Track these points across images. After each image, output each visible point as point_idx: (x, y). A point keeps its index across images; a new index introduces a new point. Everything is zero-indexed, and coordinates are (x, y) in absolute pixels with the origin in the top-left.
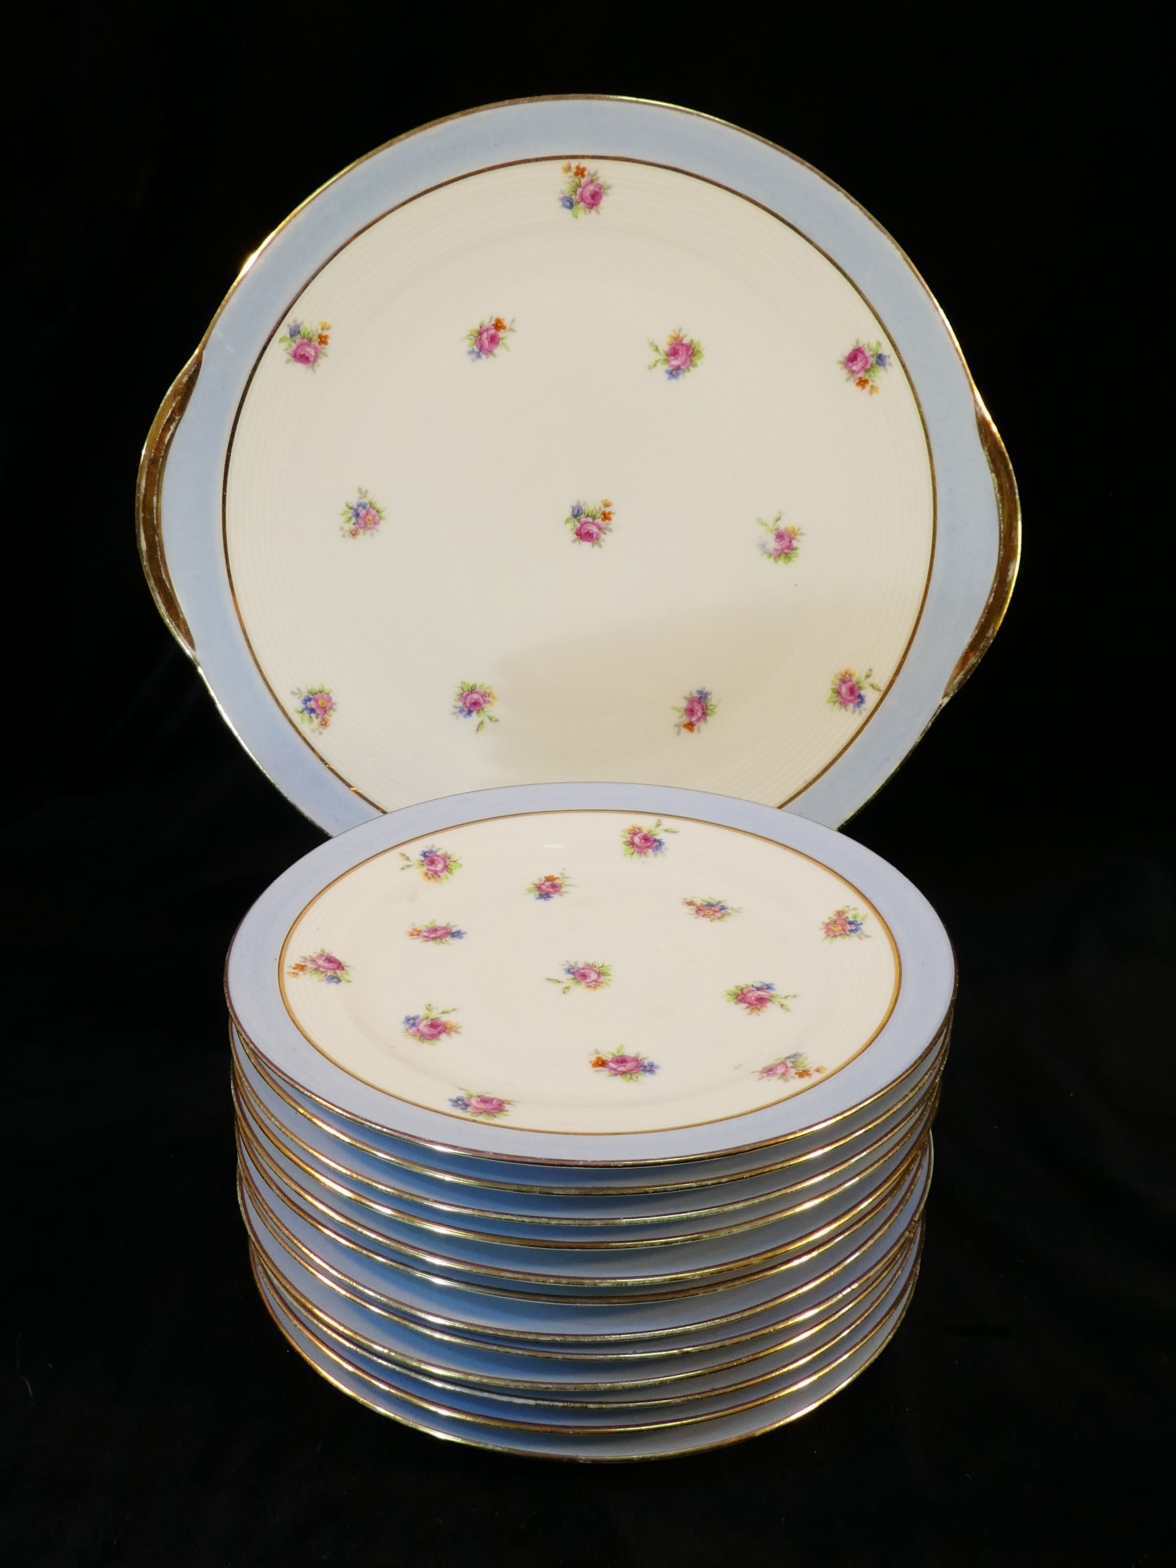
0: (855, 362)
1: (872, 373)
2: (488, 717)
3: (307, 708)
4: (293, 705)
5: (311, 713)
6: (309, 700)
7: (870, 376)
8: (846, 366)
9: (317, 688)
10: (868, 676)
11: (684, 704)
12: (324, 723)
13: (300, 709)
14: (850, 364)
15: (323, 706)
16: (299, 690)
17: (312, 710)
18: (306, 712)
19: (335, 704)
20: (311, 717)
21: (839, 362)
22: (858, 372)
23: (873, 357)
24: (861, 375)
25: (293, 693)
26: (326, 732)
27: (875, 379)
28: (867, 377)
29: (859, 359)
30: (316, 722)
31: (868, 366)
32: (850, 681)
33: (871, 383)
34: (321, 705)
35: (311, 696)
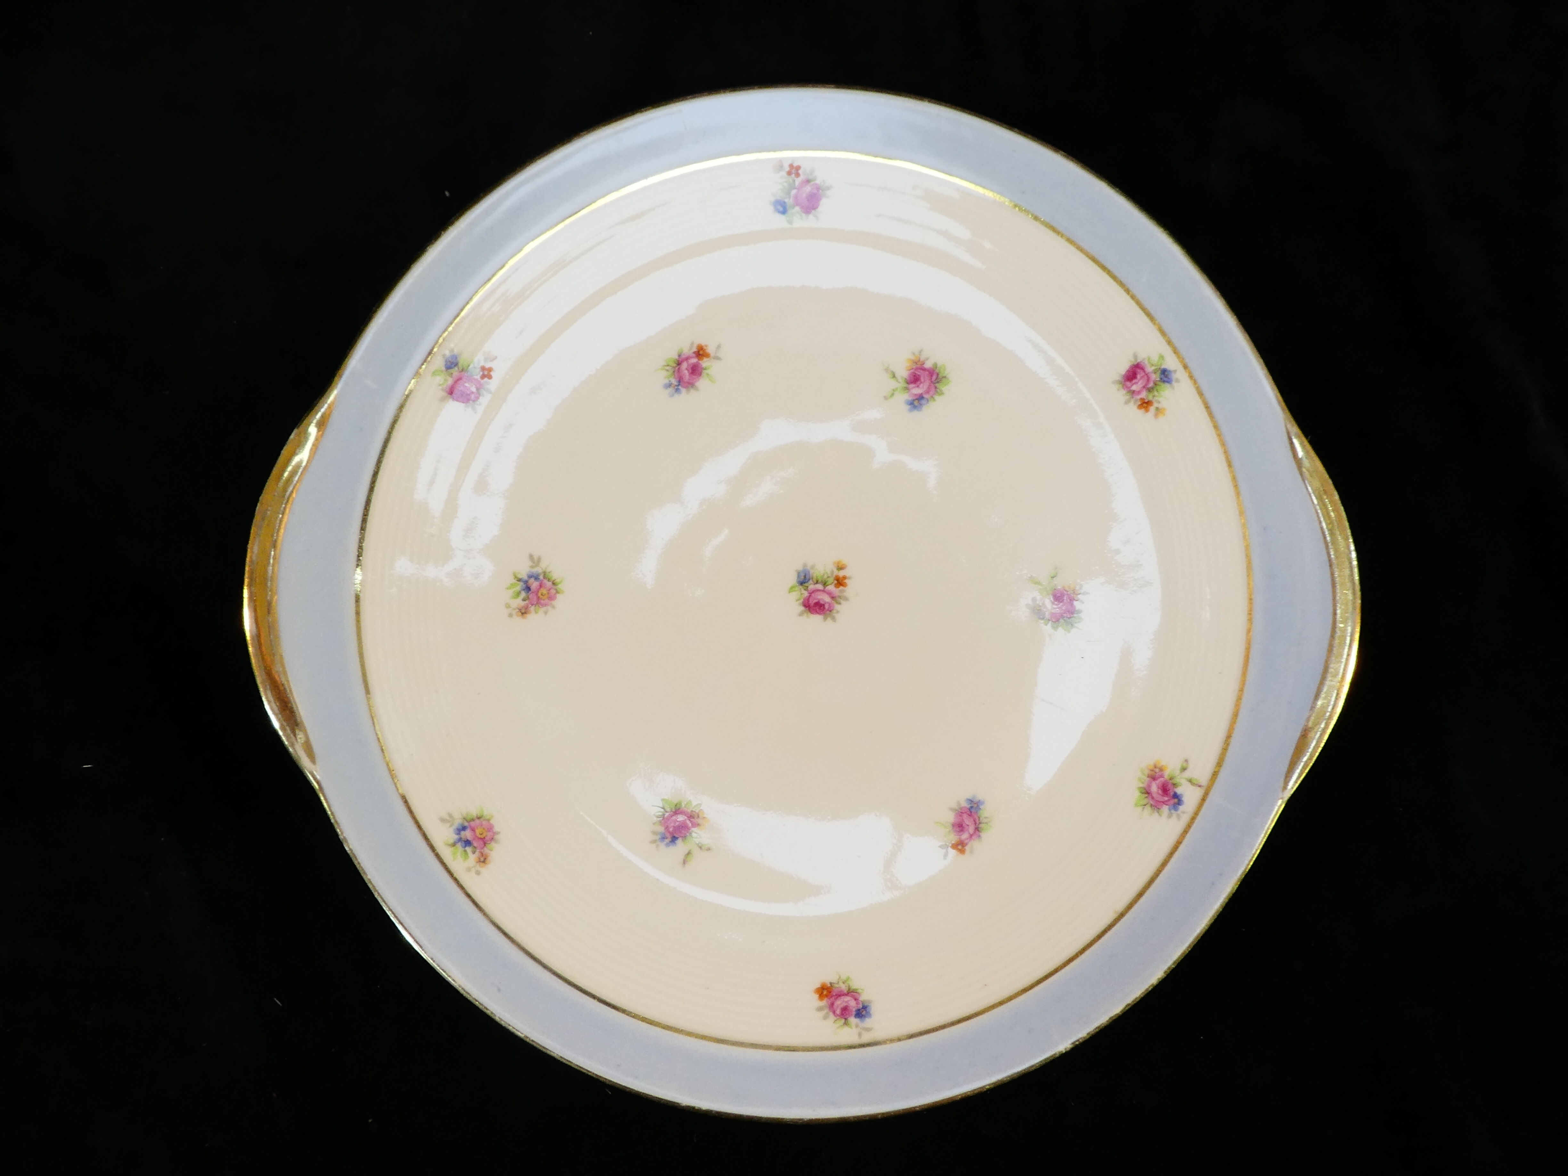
0: (1134, 381)
1: (1156, 393)
2: (698, 845)
3: (460, 840)
4: (442, 835)
5: (465, 847)
6: (464, 828)
7: (1154, 396)
8: (1125, 387)
9: (474, 812)
10: (1184, 769)
11: (951, 818)
12: (483, 860)
13: (452, 841)
14: (1128, 383)
15: (482, 837)
16: (450, 816)
17: (467, 843)
18: (459, 845)
19: (498, 833)
20: (465, 851)
21: (1114, 382)
22: (1139, 392)
23: (1155, 373)
24: (1144, 395)
25: (443, 820)
26: (485, 871)
27: (1160, 399)
28: (1150, 398)
29: (1139, 377)
30: (472, 858)
31: (1151, 385)
32: (1162, 776)
33: (1156, 405)
34: (480, 836)
35: (466, 824)
